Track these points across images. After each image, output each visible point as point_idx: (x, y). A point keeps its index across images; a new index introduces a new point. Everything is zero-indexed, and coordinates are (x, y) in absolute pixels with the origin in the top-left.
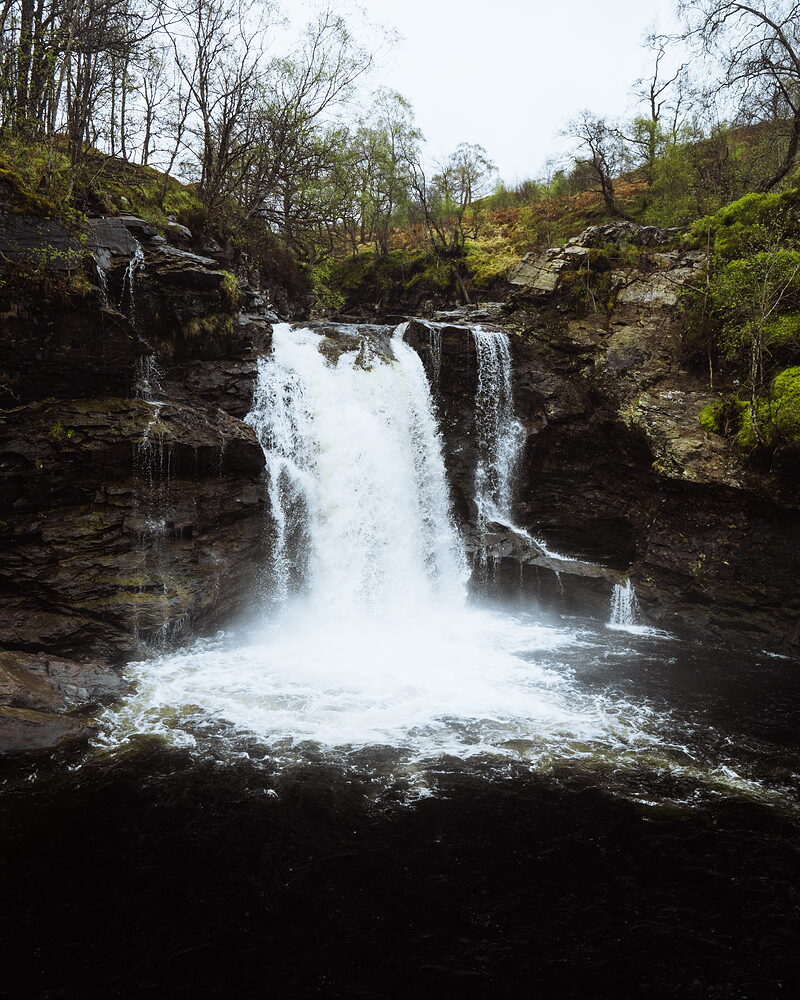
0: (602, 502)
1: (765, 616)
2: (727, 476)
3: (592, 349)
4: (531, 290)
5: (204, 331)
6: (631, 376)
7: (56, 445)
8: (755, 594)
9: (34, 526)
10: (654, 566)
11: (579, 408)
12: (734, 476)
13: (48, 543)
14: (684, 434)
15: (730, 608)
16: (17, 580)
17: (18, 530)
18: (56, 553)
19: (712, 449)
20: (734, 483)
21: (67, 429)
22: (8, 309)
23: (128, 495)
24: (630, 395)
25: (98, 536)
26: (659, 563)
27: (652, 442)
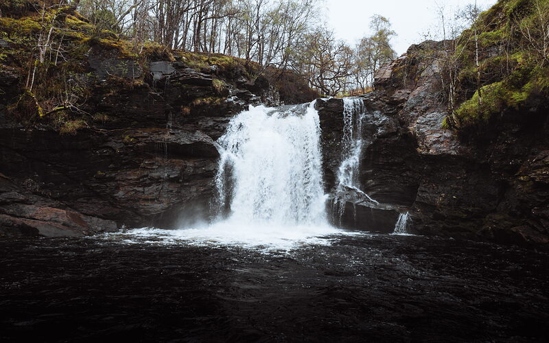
0: (410, 177)
1: (472, 224)
2: (450, 150)
3: (404, 101)
4: (382, 79)
5: (205, 104)
6: (416, 109)
7: (126, 144)
8: (467, 212)
9: (113, 175)
10: (420, 202)
11: (394, 129)
12: (454, 149)
13: (117, 181)
14: (434, 132)
15: (454, 221)
16: (102, 194)
17: (107, 176)
18: (119, 184)
19: (445, 137)
20: (454, 153)
21: (131, 137)
22: (110, 92)
23: (153, 164)
24: (413, 119)
25: (138, 179)
26: (423, 201)
27: (419, 139)
